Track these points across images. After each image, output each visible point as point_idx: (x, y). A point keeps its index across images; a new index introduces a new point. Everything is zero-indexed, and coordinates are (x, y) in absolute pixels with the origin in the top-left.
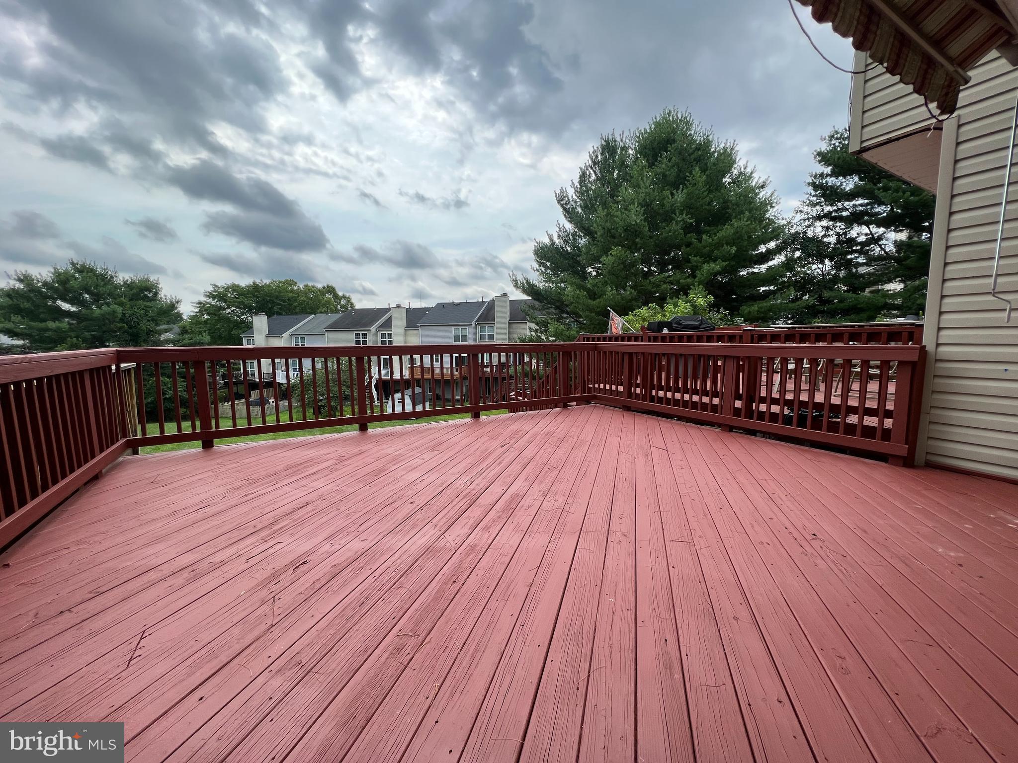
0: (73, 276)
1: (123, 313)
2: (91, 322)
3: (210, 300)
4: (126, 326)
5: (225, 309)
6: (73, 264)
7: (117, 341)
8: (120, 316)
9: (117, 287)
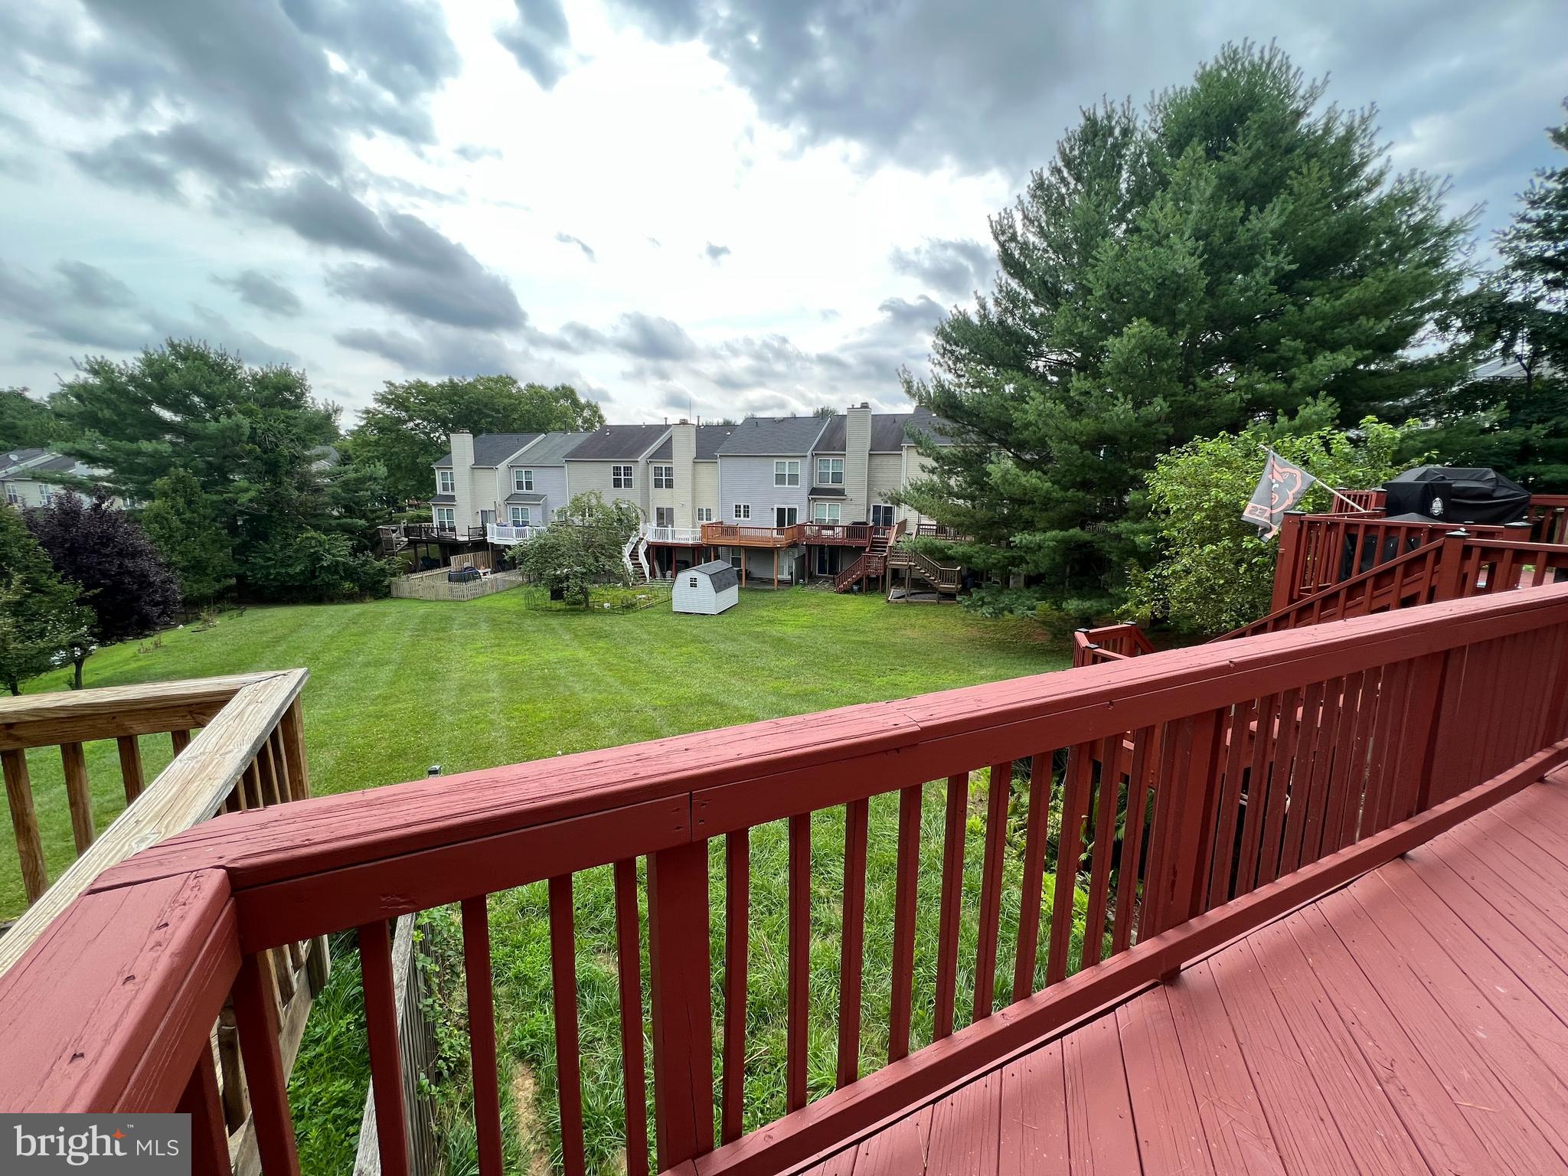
0: (173, 366)
1: (251, 428)
2: (204, 442)
3: (382, 407)
4: (258, 450)
5: (405, 422)
6: (173, 346)
7: (246, 473)
8: (247, 431)
9: (241, 385)
